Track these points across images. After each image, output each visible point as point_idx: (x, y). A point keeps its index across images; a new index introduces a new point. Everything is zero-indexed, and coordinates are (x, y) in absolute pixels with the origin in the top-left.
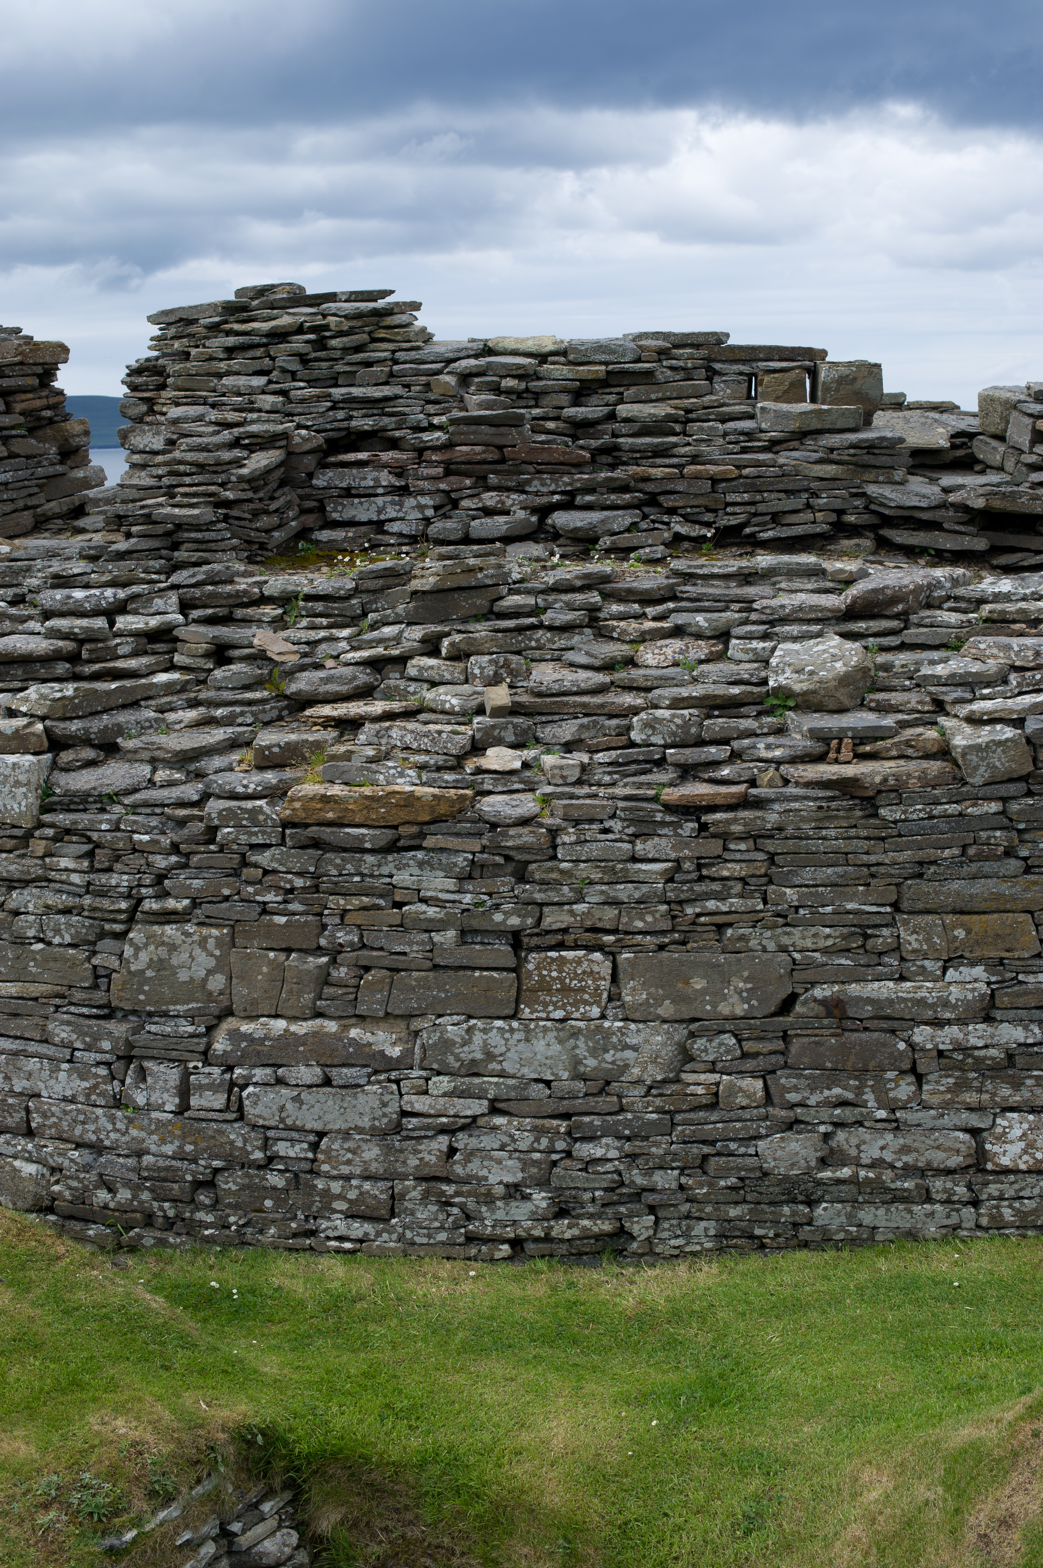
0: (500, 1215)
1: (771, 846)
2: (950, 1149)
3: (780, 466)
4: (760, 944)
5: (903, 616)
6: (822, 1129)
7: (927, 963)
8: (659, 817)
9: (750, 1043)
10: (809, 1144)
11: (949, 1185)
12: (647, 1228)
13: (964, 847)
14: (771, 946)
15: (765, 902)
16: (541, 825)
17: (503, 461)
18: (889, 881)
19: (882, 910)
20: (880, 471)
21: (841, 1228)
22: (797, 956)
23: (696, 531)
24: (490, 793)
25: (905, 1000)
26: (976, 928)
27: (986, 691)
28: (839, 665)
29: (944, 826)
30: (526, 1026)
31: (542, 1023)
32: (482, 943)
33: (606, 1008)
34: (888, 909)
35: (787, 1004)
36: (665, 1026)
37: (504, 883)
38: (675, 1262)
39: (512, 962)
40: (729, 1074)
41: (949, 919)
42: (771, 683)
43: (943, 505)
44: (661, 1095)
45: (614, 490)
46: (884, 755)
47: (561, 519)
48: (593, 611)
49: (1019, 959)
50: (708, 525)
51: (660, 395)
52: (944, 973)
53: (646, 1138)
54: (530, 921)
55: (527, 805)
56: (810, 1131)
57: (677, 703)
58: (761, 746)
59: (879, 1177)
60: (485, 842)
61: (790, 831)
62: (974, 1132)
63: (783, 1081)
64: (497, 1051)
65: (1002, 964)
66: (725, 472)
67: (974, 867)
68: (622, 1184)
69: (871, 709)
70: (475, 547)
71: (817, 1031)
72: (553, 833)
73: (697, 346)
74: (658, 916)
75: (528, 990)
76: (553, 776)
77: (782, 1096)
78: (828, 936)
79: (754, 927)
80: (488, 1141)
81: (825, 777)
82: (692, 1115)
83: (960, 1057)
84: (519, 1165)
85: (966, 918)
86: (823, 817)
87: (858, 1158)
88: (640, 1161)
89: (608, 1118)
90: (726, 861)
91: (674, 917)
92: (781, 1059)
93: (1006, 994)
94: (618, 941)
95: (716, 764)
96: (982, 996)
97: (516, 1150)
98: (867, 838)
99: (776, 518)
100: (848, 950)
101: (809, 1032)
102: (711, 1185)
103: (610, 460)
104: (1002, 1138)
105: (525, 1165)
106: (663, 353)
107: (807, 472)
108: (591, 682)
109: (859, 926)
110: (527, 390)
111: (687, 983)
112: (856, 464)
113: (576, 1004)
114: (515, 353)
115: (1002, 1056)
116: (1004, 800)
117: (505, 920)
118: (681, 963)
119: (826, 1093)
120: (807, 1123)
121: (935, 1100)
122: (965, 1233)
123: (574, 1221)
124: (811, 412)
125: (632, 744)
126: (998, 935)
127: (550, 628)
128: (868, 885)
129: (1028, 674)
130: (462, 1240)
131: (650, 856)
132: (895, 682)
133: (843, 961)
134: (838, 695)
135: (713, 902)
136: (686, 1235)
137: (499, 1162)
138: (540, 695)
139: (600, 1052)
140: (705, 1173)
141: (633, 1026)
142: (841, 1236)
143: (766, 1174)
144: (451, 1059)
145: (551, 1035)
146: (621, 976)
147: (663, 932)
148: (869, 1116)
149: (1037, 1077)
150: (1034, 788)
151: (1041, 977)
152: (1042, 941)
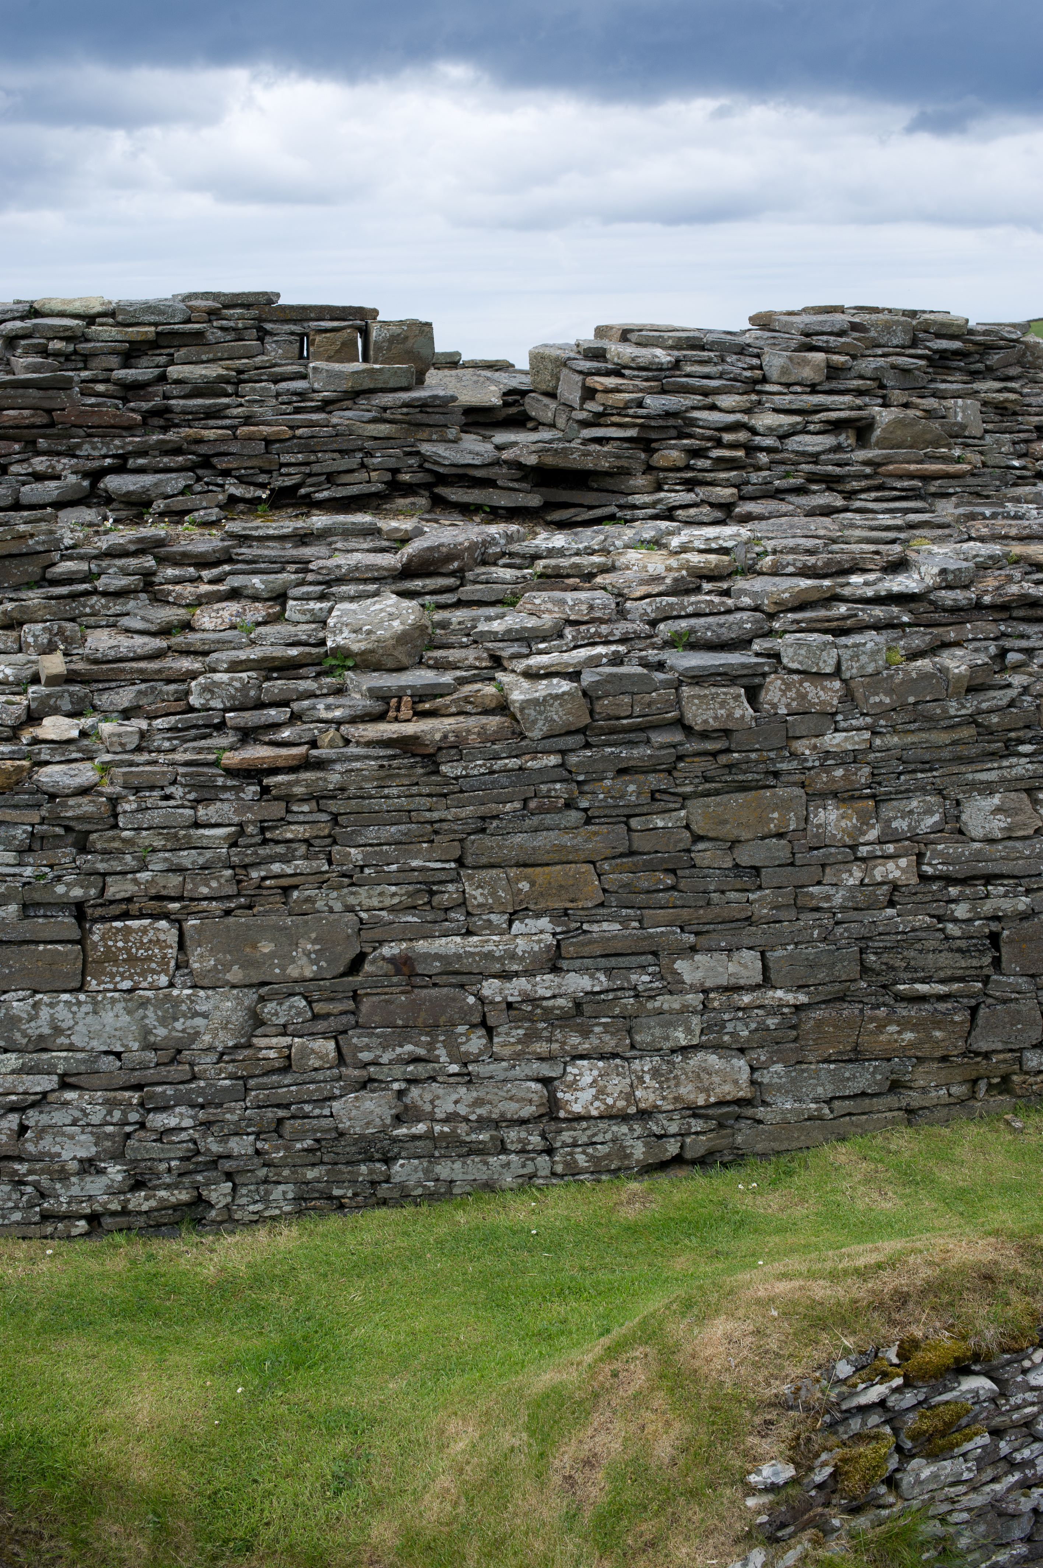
0: (75, 1191)
1: (333, 806)
2: (523, 1100)
3: (334, 426)
4: (326, 905)
5: (459, 573)
6: (396, 1086)
7: (493, 917)
8: (220, 781)
9: (321, 1004)
10: (383, 1102)
11: (523, 1135)
12: (225, 1195)
13: (525, 801)
14: (338, 906)
15: (330, 863)
16: (101, 794)
17: (52, 424)
18: (452, 837)
19: (447, 866)
20: (434, 430)
21: (419, 1184)
22: (363, 915)
23: (251, 492)
24: (47, 763)
25: (473, 954)
26: (539, 881)
27: (542, 646)
28: (396, 623)
29: (504, 781)
30: (94, 998)
31: (109, 995)
32: (45, 916)
33: (174, 976)
34: (453, 865)
35: (356, 964)
36: (235, 992)
37: (65, 854)
38: (255, 1227)
39: (76, 934)
40: (301, 1036)
41: (513, 872)
42: (329, 644)
43: (497, 463)
44: (233, 1061)
45: (166, 453)
46: (443, 712)
47: (113, 483)
48: (147, 575)
49: (583, 909)
50: (263, 486)
51: (211, 356)
52: (510, 926)
53: (220, 1105)
54: (93, 892)
55: (86, 773)
56: (383, 1089)
57: (235, 667)
58: (321, 706)
59: (454, 1131)
60: (44, 813)
61: (352, 791)
62: (546, 1081)
63: (355, 1040)
64: (64, 1025)
65: (566, 915)
66: (278, 432)
67: (536, 820)
68: (198, 1153)
69: (429, 667)
70: (26, 513)
71: (387, 990)
72: (114, 801)
73: (247, 306)
74: (222, 881)
75: (94, 961)
76: (112, 744)
77: (355, 1055)
78: (393, 894)
79: (320, 888)
80: (59, 1117)
81: (386, 736)
82: (265, 1080)
83: (529, 1008)
84: (92, 1139)
85: (529, 870)
86: (385, 775)
87: (433, 1113)
88: (215, 1128)
89: (181, 1087)
90: (290, 823)
91: (239, 882)
92: (352, 1019)
93: (572, 944)
94: (183, 908)
95: (276, 726)
96: (548, 947)
97: (88, 1125)
98: (429, 795)
99: (331, 478)
100: (415, 908)
101: (379, 990)
102: (287, 1148)
103: (162, 422)
104: (573, 1086)
105: (98, 1139)
106: (212, 314)
107: (360, 432)
108: (147, 648)
109: (425, 883)
110: (75, 352)
111: (255, 947)
112: (409, 423)
113: (143, 974)
114: (62, 314)
115: (570, 1005)
116: (563, 752)
117: (67, 892)
118: (248, 927)
119: (399, 1050)
120: (381, 1081)
121: (506, 1052)
122: (541, 1181)
123: (151, 1193)
124: (364, 371)
125: (191, 709)
126: (561, 886)
127: (105, 594)
128: (432, 841)
129: (583, 628)
130: (37, 1218)
131: (213, 821)
132: (453, 639)
133: (410, 919)
134: (396, 653)
135: (277, 865)
136: (265, 1200)
137: (72, 1137)
138: (96, 662)
139: (170, 1021)
140: (280, 1136)
141: (202, 993)
142: (419, 1191)
143: (342, 1134)
144: (18, 1035)
145: (120, 1006)
146: (188, 943)
147: (229, 897)
148: (442, 1070)
149: (605, 1025)
150: (592, 740)
151: (605, 926)
152: (605, 891)
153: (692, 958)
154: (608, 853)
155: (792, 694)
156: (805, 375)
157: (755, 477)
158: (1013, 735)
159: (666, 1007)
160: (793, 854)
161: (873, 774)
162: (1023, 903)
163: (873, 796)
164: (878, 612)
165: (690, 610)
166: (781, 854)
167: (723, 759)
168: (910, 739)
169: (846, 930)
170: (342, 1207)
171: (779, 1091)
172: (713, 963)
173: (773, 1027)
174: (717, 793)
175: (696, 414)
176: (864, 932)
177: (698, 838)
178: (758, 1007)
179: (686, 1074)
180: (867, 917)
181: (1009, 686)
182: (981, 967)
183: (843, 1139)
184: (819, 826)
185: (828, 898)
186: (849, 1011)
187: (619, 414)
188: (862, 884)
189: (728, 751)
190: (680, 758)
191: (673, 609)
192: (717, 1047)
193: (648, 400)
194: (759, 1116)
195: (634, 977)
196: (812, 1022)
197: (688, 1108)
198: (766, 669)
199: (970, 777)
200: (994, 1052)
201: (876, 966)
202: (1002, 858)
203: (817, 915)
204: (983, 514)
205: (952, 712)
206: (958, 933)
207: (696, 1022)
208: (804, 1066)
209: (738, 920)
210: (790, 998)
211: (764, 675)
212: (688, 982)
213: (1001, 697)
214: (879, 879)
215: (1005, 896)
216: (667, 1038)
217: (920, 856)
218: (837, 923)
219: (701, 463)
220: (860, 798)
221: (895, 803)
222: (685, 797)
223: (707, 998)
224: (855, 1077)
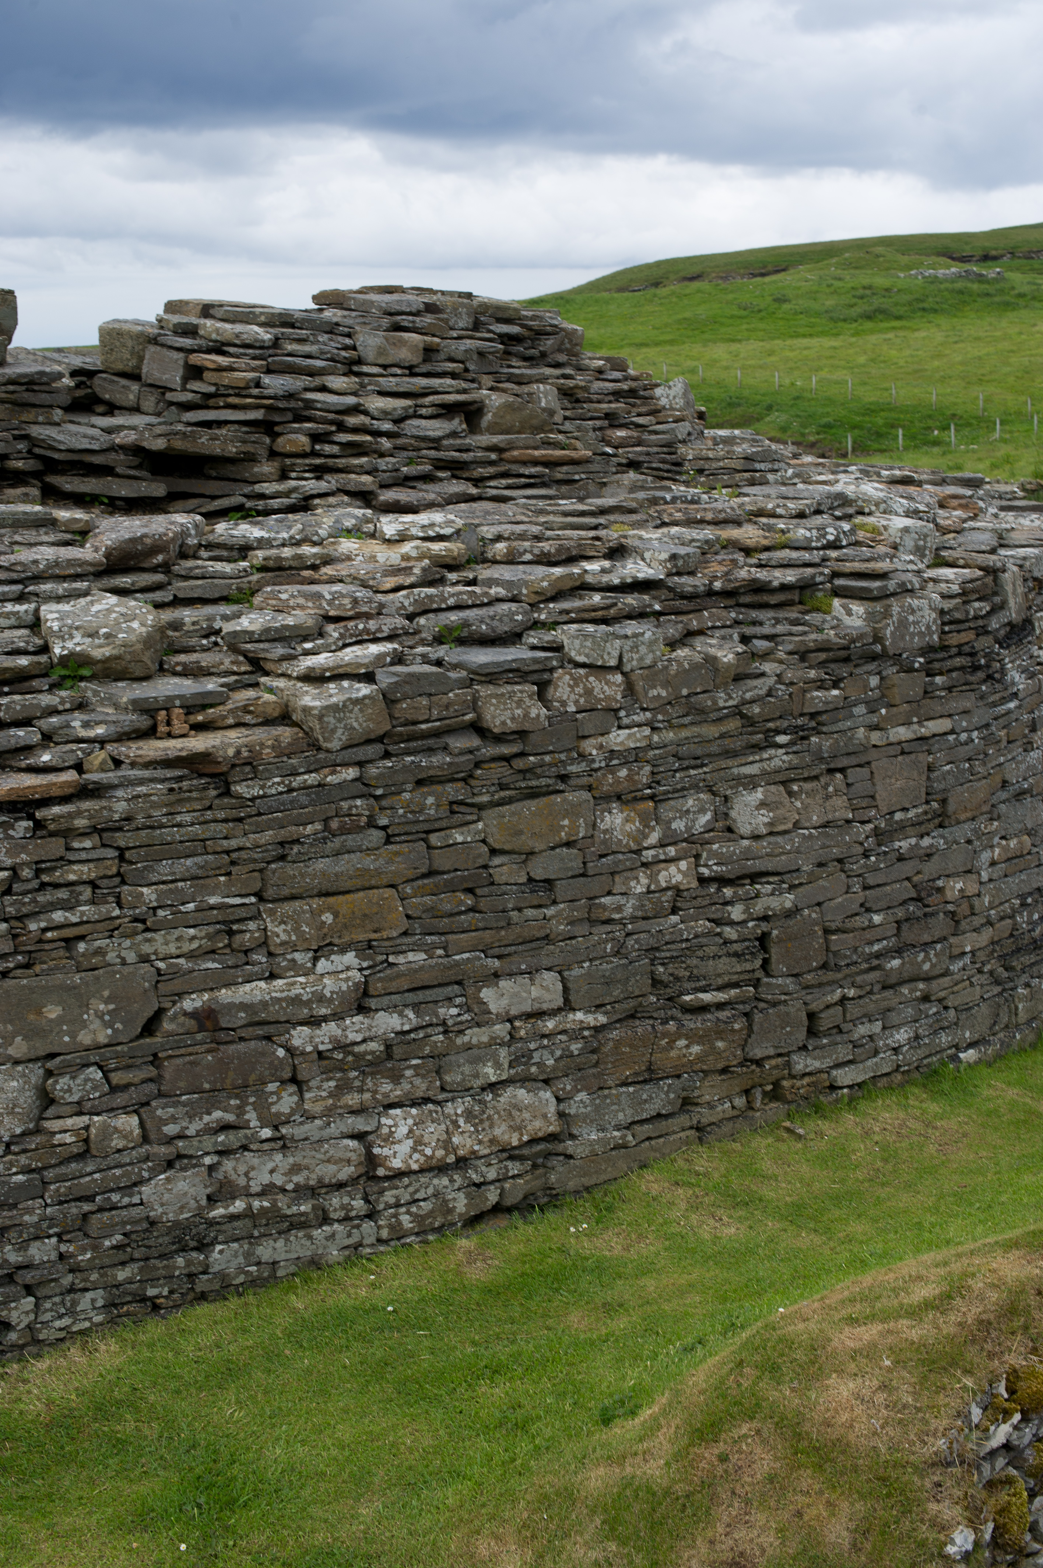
1: (120, 839)
2: (341, 1160)
4: (119, 956)
5: (165, 568)
6: (208, 1160)
7: (297, 956)
9: (119, 1073)
10: (197, 1180)
11: (346, 1200)
12: (27, 1313)
13: (326, 821)
14: (131, 957)
15: (120, 906)
18: (252, 866)
19: (246, 901)
20: (40, 410)
21: (240, 1270)
22: (161, 965)
25: (279, 1000)
26: (343, 910)
27: (308, 645)
28: (135, 625)
29: (304, 800)
34: (253, 899)
35: (154, 1023)
36: (20, 1068)
38: (64, 1346)
40: (98, 1114)
41: (316, 903)
42: (57, 651)
43: (113, 448)
44: (25, 1151)
46: (219, 724)
49: (388, 939)
52: (314, 965)
53: (15, 1206)
56: (194, 1166)
58: (76, 724)
59: (274, 1204)
61: (140, 820)
62: (360, 1136)
63: (159, 1112)
65: (370, 947)
67: (338, 841)
69: (175, 674)
71: (190, 1050)
77: (159, 1130)
78: (193, 938)
79: (111, 936)
82: (63, 1170)
83: (341, 1056)
85: (331, 900)
86: (175, 800)
87: (248, 1186)
88: (13, 1234)
90: (71, 862)
91: (15, 936)
92: (152, 1087)
93: (380, 980)
95: (28, 749)
96: (357, 984)
98: (225, 821)
100: (213, 952)
101: (182, 1051)
102: (95, 1248)
104: (389, 1139)
109: (223, 922)
111: (39, 1013)
112: (14, 403)
115: (382, 1048)
116: (360, 764)
118: (30, 990)
119: (206, 1118)
120: (191, 1157)
121: (318, 1108)
122: (368, 1250)
126: (365, 915)
128: (229, 874)
129: (351, 624)
132: (193, 641)
133: (211, 965)
134: (145, 659)
135: (60, 913)
136: (72, 1312)
140: (86, 1235)
142: (241, 1279)
143: (152, 1223)
147: (5, 956)
148: (254, 1136)
149: (416, 1067)
150: (390, 748)
151: (411, 956)
152: (408, 917)
153: (497, 985)
154: (411, 874)
155: (579, 690)
156: (402, 356)
157: (383, 463)
158: (771, 725)
159: (474, 1041)
160: (584, 863)
161: (653, 773)
162: (788, 900)
163: (652, 797)
164: (631, 600)
165: (451, 602)
166: (574, 864)
167: (519, 764)
168: (684, 733)
169: (637, 941)
170: (156, 1308)
171: (584, 1121)
172: (517, 989)
173: (576, 1053)
174: (510, 801)
175: (310, 396)
176: (653, 942)
177: (494, 852)
178: (560, 1033)
179: (498, 1113)
180: (654, 926)
181: (763, 675)
182: (753, 971)
183: (644, 1166)
184: (606, 831)
185: (619, 909)
186: (642, 1027)
187: (237, 395)
188: (649, 892)
189: (522, 754)
190: (478, 765)
191: (432, 602)
192: (524, 1080)
193: (267, 380)
194: (570, 1151)
195: (442, 1011)
196: (611, 1044)
197: (503, 1151)
198: (555, 663)
199: (735, 771)
200: (769, 1057)
201: (665, 978)
202: (767, 855)
203: (609, 928)
204: (664, 498)
205: (721, 704)
206: (734, 936)
207: (503, 1054)
208: (606, 1092)
209: (538, 939)
210: (590, 1019)
211: (552, 670)
212: (494, 1011)
213: (760, 687)
214: (664, 885)
215: (772, 894)
216: (476, 1076)
217: (697, 857)
218: (628, 935)
219: (328, 448)
220: (643, 799)
221: (672, 803)
222: (481, 807)
223: (513, 1028)
224: (651, 1098)
